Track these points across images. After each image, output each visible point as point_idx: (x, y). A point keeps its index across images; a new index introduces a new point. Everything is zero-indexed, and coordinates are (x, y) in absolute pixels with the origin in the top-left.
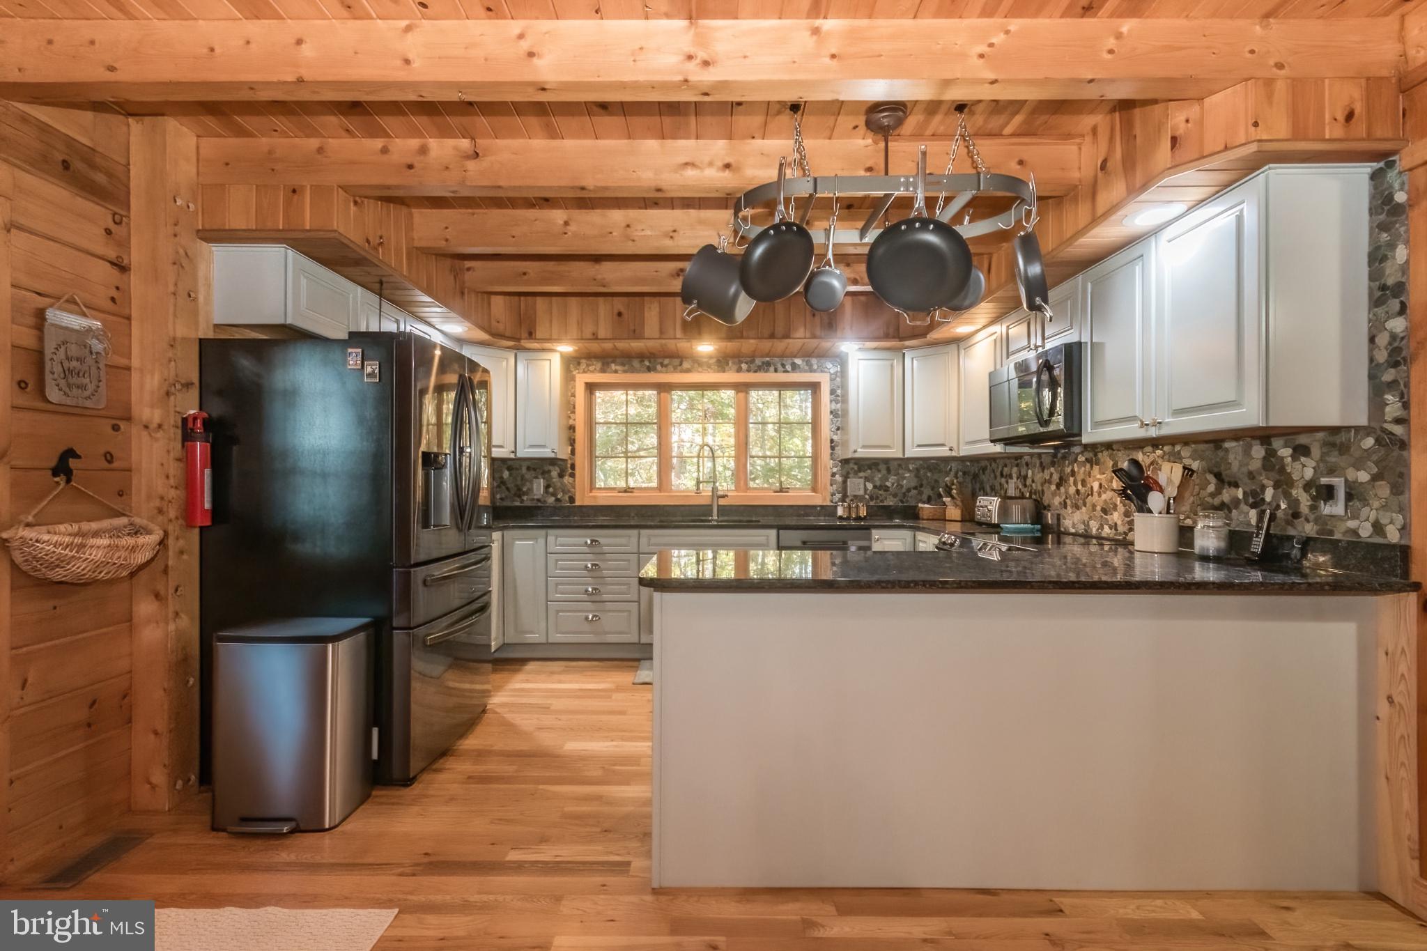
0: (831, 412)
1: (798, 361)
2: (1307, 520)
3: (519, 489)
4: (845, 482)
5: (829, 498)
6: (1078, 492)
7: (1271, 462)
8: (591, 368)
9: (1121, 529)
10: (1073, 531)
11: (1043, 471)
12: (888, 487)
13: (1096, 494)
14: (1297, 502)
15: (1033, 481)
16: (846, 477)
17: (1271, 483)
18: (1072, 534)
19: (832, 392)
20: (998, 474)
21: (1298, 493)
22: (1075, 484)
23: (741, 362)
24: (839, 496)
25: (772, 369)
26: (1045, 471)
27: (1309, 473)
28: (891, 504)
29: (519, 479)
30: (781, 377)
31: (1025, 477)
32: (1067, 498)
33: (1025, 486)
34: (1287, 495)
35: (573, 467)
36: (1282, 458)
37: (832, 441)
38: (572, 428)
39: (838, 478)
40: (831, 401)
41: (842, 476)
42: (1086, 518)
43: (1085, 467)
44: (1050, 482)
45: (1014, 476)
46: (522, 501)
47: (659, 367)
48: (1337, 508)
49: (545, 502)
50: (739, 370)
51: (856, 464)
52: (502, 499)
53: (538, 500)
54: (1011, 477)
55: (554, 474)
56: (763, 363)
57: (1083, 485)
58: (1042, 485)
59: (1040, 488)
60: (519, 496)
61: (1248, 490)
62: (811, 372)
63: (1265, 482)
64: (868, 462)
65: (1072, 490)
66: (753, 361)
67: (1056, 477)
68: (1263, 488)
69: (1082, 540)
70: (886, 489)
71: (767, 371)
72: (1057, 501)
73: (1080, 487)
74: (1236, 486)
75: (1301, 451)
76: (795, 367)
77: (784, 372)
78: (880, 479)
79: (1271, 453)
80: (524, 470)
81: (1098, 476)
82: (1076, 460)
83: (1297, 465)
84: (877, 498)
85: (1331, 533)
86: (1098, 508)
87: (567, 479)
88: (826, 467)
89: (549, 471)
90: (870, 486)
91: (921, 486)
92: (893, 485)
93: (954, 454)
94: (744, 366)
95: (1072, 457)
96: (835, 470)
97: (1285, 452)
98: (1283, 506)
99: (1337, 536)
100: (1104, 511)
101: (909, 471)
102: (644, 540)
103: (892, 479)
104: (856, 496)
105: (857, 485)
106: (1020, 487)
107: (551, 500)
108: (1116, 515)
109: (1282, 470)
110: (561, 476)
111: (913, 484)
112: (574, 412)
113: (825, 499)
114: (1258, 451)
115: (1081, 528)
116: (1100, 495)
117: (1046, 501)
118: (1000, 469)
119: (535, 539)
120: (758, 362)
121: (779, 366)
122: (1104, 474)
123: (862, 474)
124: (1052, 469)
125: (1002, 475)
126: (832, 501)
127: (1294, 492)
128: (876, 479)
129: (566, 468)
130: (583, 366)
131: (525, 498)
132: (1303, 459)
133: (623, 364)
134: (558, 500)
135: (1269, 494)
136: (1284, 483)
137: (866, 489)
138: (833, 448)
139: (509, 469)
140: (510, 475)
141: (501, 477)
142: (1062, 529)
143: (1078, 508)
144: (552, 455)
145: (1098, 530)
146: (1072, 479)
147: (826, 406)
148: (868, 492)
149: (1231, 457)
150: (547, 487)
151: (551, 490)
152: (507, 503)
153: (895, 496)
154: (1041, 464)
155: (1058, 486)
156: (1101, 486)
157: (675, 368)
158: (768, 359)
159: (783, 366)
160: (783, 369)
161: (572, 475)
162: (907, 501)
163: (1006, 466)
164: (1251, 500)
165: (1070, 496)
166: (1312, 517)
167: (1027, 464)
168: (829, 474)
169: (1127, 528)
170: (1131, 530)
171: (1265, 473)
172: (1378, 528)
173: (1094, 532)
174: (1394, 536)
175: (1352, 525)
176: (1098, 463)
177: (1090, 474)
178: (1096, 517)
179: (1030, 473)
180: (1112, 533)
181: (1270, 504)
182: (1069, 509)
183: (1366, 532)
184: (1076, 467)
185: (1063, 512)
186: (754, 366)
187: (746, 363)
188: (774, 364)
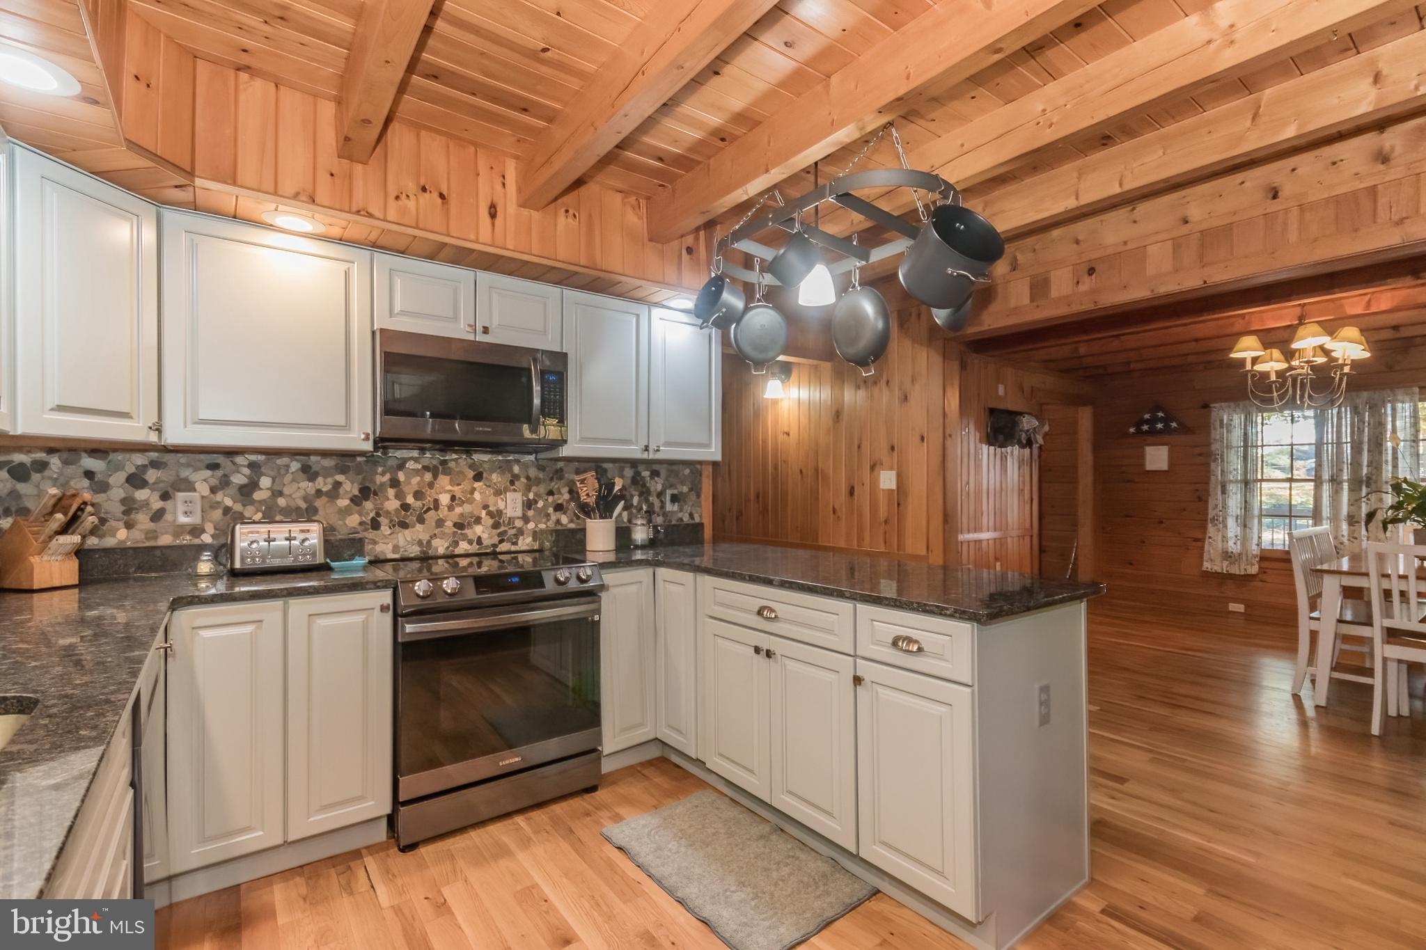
2: (658, 515)
6: (405, 507)
7: (636, 480)
9: (487, 541)
13: (443, 513)
14: (653, 504)
17: (637, 493)
21: (653, 499)
22: (400, 496)
26: (321, 479)
27: (660, 487)
32: (378, 514)
33: (250, 501)
34: (647, 501)
36: (644, 478)
42: (424, 537)
43: (421, 476)
44: (334, 495)
48: (676, 507)
54: (186, 487)
57: (418, 495)
58: (308, 499)
59: (302, 505)
63: (634, 493)
65: (392, 504)
67: (350, 487)
68: (632, 496)
72: (353, 520)
73: (410, 500)
75: (655, 474)
79: (637, 474)
81: (449, 487)
82: (402, 466)
83: (653, 482)
85: (670, 521)
86: (449, 524)
95: (391, 463)
97: (646, 474)
99: (675, 523)
100: (459, 526)
106: (229, 503)
108: (478, 529)
109: (644, 485)
114: (629, 472)
115: (414, 551)
116: (451, 508)
118: (127, 467)
122: (459, 484)
124: (340, 478)
125: (135, 483)
127: (651, 499)
132: (656, 478)
135: (635, 500)
136: (645, 493)
142: (367, 558)
143: (404, 525)
145: (447, 548)
149: (608, 470)
154: (307, 468)
155: (355, 500)
156: (453, 498)
165: (388, 512)
166: (661, 513)
169: (496, 540)
170: (501, 541)
171: (633, 487)
172: (691, 516)
173: (441, 551)
174: (697, 520)
175: (680, 515)
176: (445, 473)
177: (431, 485)
178: (443, 533)
179: (265, 482)
180: (474, 548)
181: (636, 507)
182: (385, 529)
183: (686, 519)
184: (401, 476)
185: (371, 534)
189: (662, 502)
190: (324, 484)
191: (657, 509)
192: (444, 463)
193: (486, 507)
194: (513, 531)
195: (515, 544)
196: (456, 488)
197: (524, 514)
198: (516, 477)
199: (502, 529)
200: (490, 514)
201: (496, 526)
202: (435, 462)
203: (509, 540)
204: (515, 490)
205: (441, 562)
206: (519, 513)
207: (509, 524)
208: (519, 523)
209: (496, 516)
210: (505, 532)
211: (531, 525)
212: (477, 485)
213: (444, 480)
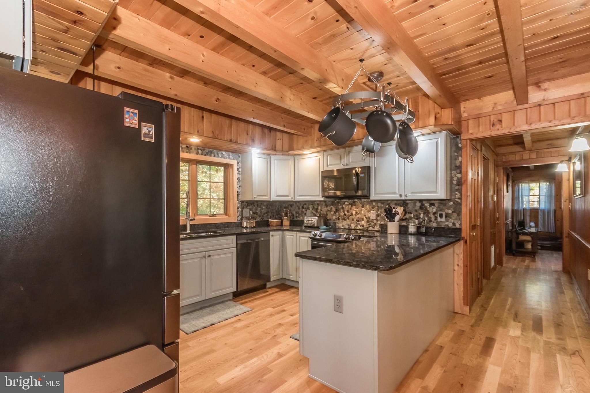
0: (237, 179)
1: (224, 153)
2: (434, 223)
4: (242, 211)
5: (237, 218)
6: (345, 214)
7: (422, 207)
9: (365, 226)
10: (343, 228)
11: (327, 207)
12: (257, 213)
13: (354, 216)
14: (431, 218)
15: (321, 210)
16: (243, 208)
17: (423, 213)
18: (342, 229)
19: (238, 169)
20: (301, 207)
21: (431, 215)
22: (344, 212)
24: (240, 217)
25: (213, 155)
26: (328, 207)
27: (434, 210)
28: (259, 220)
31: (317, 209)
32: (339, 216)
33: (317, 212)
34: (427, 216)
36: (426, 206)
37: (238, 192)
39: (240, 209)
40: (237, 174)
41: (241, 208)
42: (349, 223)
43: (349, 206)
44: (331, 211)
45: (311, 209)
48: (443, 219)
50: (197, 153)
51: (246, 202)
54: (309, 209)
56: (209, 151)
57: (348, 211)
58: (326, 212)
59: (325, 213)
61: (415, 214)
62: (229, 159)
63: (421, 212)
64: (251, 202)
65: (342, 214)
66: (204, 150)
67: (334, 209)
68: (420, 214)
69: (347, 231)
71: (210, 156)
72: (334, 217)
73: (346, 213)
74: (411, 213)
75: (432, 205)
76: (223, 156)
78: (255, 209)
79: (423, 205)
81: (355, 209)
82: (344, 204)
83: (431, 208)
84: (254, 218)
85: (441, 225)
86: (355, 220)
88: (235, 204)
90: (251, 213)
91: (268, 212)
92: (259, 212)
93: (293, 200)
94: (200, 152)
95: (342, 203)
96: (239, 205)
97: (427, 205)
98: (426, 219)
99: (443, 226)
100: (358, 221)
101: (265, 206)
103: (259, 209)
104: (246, 217)
105: (247, 213)
106: (314, 212)
108: (363, 222)
109: (426, 209)
111: (265, 212)
113: (235, 219)
114: (418, 204)
115: (347, 227)
116: (356, 215)
117: (328, 217)
118: (302, 205)
120: (207, 150)
121: (216, 154)
123: (248, 207)
124: (332, 207)
125: (303, 208)
126: (238, 220)
127: (430, 215)
128: (253, 209)
132: (433, 207)
135: (422, 216)
136: (426, 213)
137: (250, 214)
138: (238, 195)
142: (337, 227)
143: (345, 220)
145: (355, 227)
146: (342, 210)
147: (235, 176)
148: (251, 215)
149: (409, 206)
153: (260, 216)
154: (326, 205)
155: (335, 212)
156: (356, 213)
158: (211, 150)
159: (218, 154)
160: (217, 156)
162: (264, 219)
163: (305, 204)
164: (416, 217)
165: (341, 216)
166: (435, 222)
167: (318, 204)
168: (237, 207)
169: (368, 226)
170: (370, 227)
171: (420, 210)
172: (454, 224)
173: (353, 228)
174: (458, 226)
175: (447, 223)
176: (355, 205)
177: (351, 209)
178: (354, 223)
179: (319, 208)
180: (361, 228)
181: (422, 218)
182: (341, 220)
183: (450, 225)
184: (344, 206)
185: (337, 221)
186: (204, 152)
187: (201, 150)
188: (214, 153)
189: (436, 217)
190: (329, 208)
191: (433, 219)
192: (354, 202)
193: (365, 216)
194: (373, 224)
195: (374, 228)
196: (357, 210)
197: (376, 218)
198: (374, 206)
199: (370, 223)
200: (366, 218)
201: (368, 222)
202: (352, 202)
203: (372, 227)
204: (374, 211)
205: (353, 231)
206: (375, 218)
207: (372, 221)
208: (375, 221)
209: (368, 218)
210: (371, 224)
211: (379, 222)
212: (363, 209)
213: (354, 207)
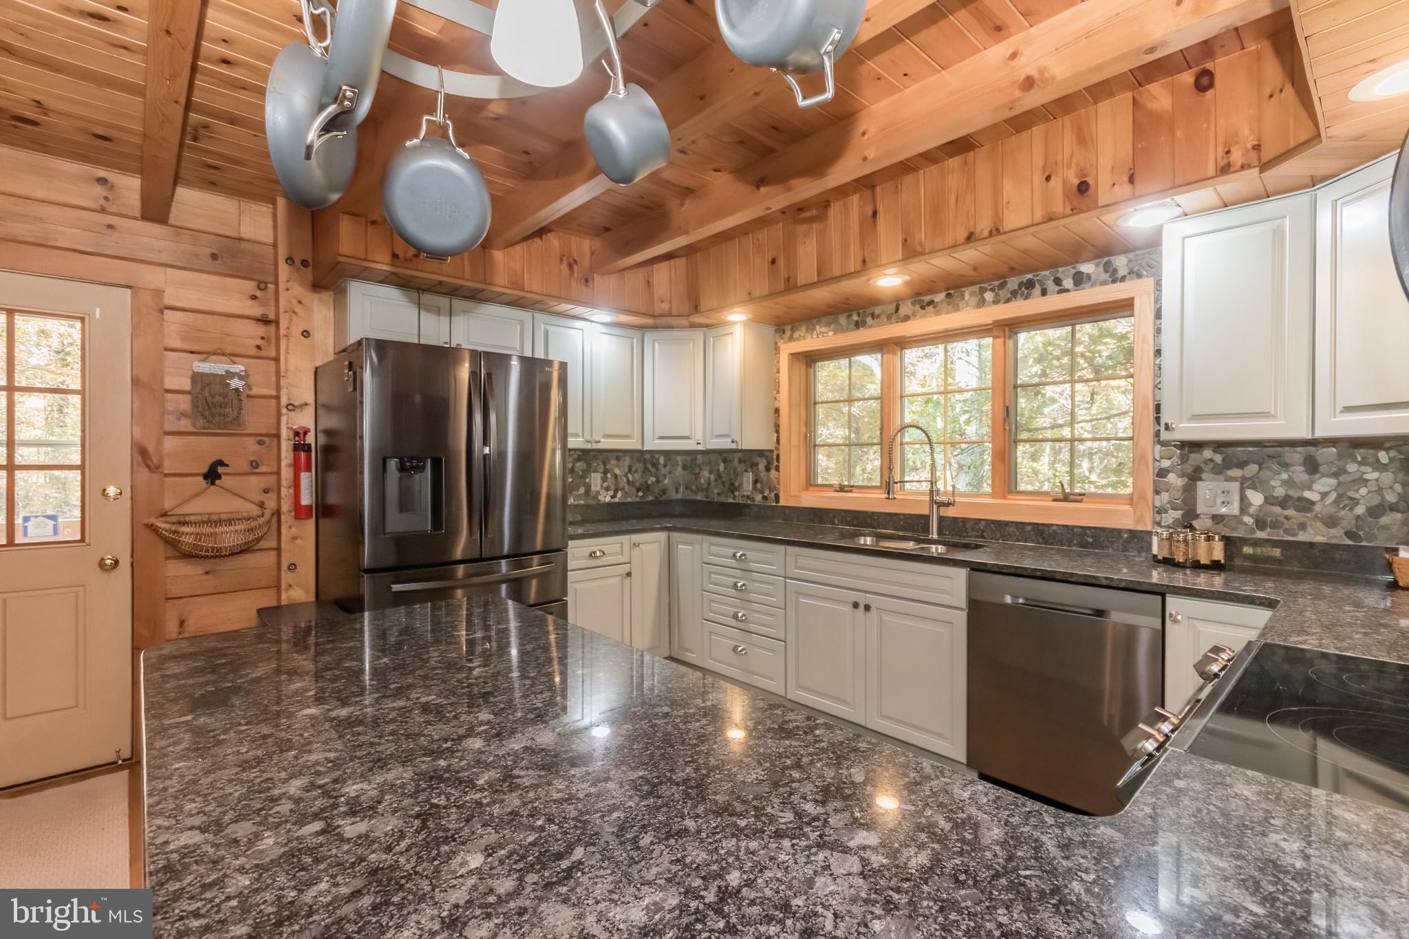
0: (1158, 353)
1: (1087, 268)
3: (732, 484)
4: (1189, 491)
5: (1150, 516)
8: (796, 335)
12: (1313, 503)
16: (1193, 477)
19: (1159, 313)
23: (983, 290)
24: (1173, 515)
25: (1037, 291)
28: (1319, 539)
29: (732, 472)
30: (1055, 302)
35: (778, 456)
37: (1159, 408)
38: (777, 411)
39: (1174, 480)
40: (1158, 331)
41: (1182, 475)
46: (734, 497)
47: (869, 320)
49: (753, 500)
50: (982, 303)
52: (718, 494)
53: (748, 497)
55: (762, 467)
56: (1021, 284)
60: (733, 492)
62: (1114, 281)
66: (1003, 286)
70: (1305, 505)
71: (1028, 297)
76: (1079, 279)
77: (1059, 292)
78: (1288, 484)
80: (736, 462)
84: (1275, 525)
87: (773, 473)
89: (757, 464)
90: (1256, 498)
92: (1325, 498)
94: (989, 296)
96: (1166, 464)
102: (791, 560)
103: (1324, 484)
105: (1222, 495)
107: (759, 498)
110: (768, 469)
111: (1392, 499)
112: (778, 392)
113: (1140, 519)
119: (691, 544)
120: (1013, 283)
121: (1050, 285)
123: (1235, 472)
126: (1149, 525)
128: (1275, 484)
129: (772, 458)
130: (788, 333)
131: (737, 493)
133: (828, 324)
134: (765, 498)
137: (1244, 504)
139: (725, 461)
140: (725, 468)
141: (718, 470)
144: (733, 446)
147: (1145, 341)
148: (1252, 510)
150: (756, 482)
151: (759, 485)
152: (722, 499)
153: (1331, 522)
157: (889, 317)
158: (1029, 276)
159: (1058, 281)
160: (1057, 288)
161: (777, 469)
162: (1366, 538)
168: (1153, 471)
186: (1004, 293)
187: (992, 290)
188: (1041, 283)
